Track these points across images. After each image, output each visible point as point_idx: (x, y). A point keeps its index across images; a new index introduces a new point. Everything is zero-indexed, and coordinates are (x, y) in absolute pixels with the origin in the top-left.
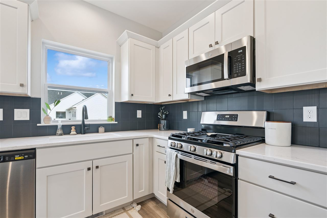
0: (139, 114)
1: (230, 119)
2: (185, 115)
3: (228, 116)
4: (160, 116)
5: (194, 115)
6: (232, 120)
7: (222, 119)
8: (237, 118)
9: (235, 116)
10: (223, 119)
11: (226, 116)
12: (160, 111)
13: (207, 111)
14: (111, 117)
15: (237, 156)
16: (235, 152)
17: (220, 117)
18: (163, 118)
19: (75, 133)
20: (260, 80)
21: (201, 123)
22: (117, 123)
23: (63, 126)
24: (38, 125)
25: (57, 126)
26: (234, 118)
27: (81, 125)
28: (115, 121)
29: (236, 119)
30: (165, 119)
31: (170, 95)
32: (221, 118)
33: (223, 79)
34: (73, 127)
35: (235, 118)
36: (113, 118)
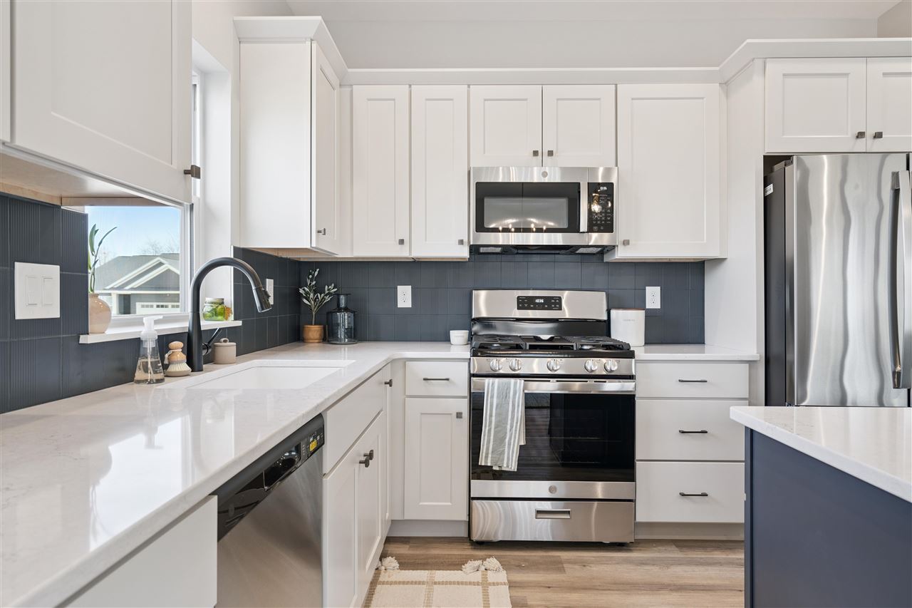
1: (546, 306)
2: (404, 297)
3: (542, 301)
6: (551, 309)
7: (529, 306)
8: (560, 304)
9: (555, 300)
10: (532, 306)
11: (537, 301)
14: (220, 303)
17: (523, 303)
18: (342, 305)
19: (185, 367)
20: (627, 243)
21: (474, 316)
22: (239, 323)
28: (236, 319)
29: (558, 306)
30: (346, 309)
31: (402, 242)
32: (526, 305)
34: (176, 346)
35: (555, 304)
36: (228, 309)
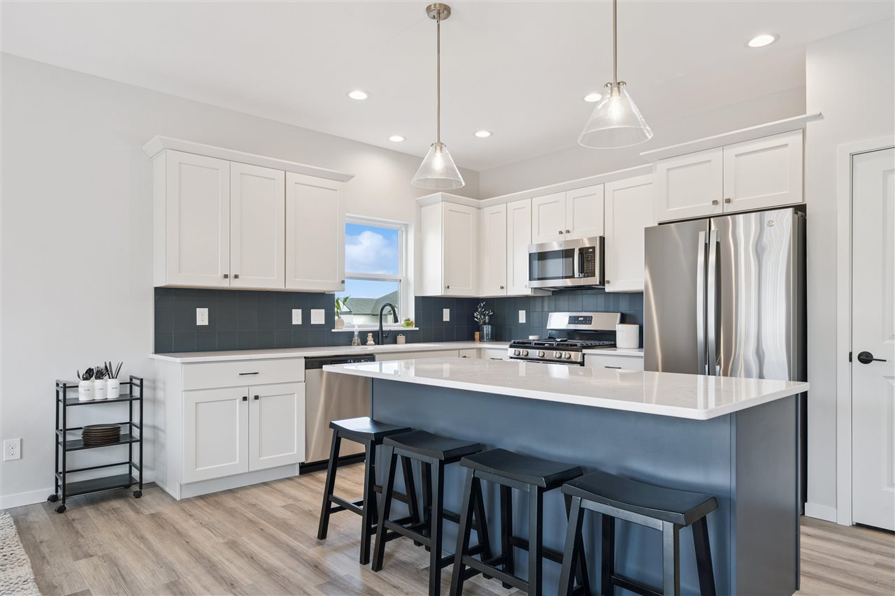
0: (446, 315)
1: (583, 322)
2: (522, 317)
3: (582, 319)
4: (477, 318)
5: (535, 316)
6: (586, 324)
8: (591, 320)
9: (589, 318)
10: (576, 322)
11: (580, 319)
12: (477, 311)
13: (555, 311)
14: (409, 320)
15: (584, 355)
16: (581, 351)
17: (573, 320)
18: (487, 321)
19: (373, 343)
20: (608, 282)
21: (548, 328)
22: (417, 329)
23: (360, 332)
24: (333, 330)
25: (353, 332)
26: (588, 320)
27: (378, 331)
28: (415, 327)
29: (590, 322)
30: (489, 324)
31: (502, 288)
33: (573, 277)
34: (370, 334)
36: (412, 322)
